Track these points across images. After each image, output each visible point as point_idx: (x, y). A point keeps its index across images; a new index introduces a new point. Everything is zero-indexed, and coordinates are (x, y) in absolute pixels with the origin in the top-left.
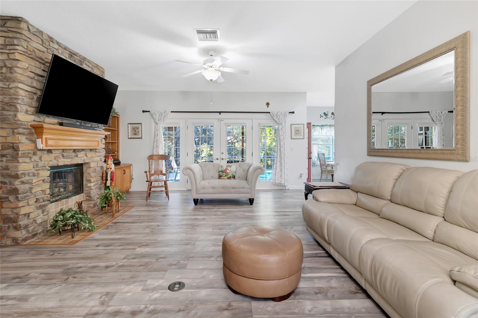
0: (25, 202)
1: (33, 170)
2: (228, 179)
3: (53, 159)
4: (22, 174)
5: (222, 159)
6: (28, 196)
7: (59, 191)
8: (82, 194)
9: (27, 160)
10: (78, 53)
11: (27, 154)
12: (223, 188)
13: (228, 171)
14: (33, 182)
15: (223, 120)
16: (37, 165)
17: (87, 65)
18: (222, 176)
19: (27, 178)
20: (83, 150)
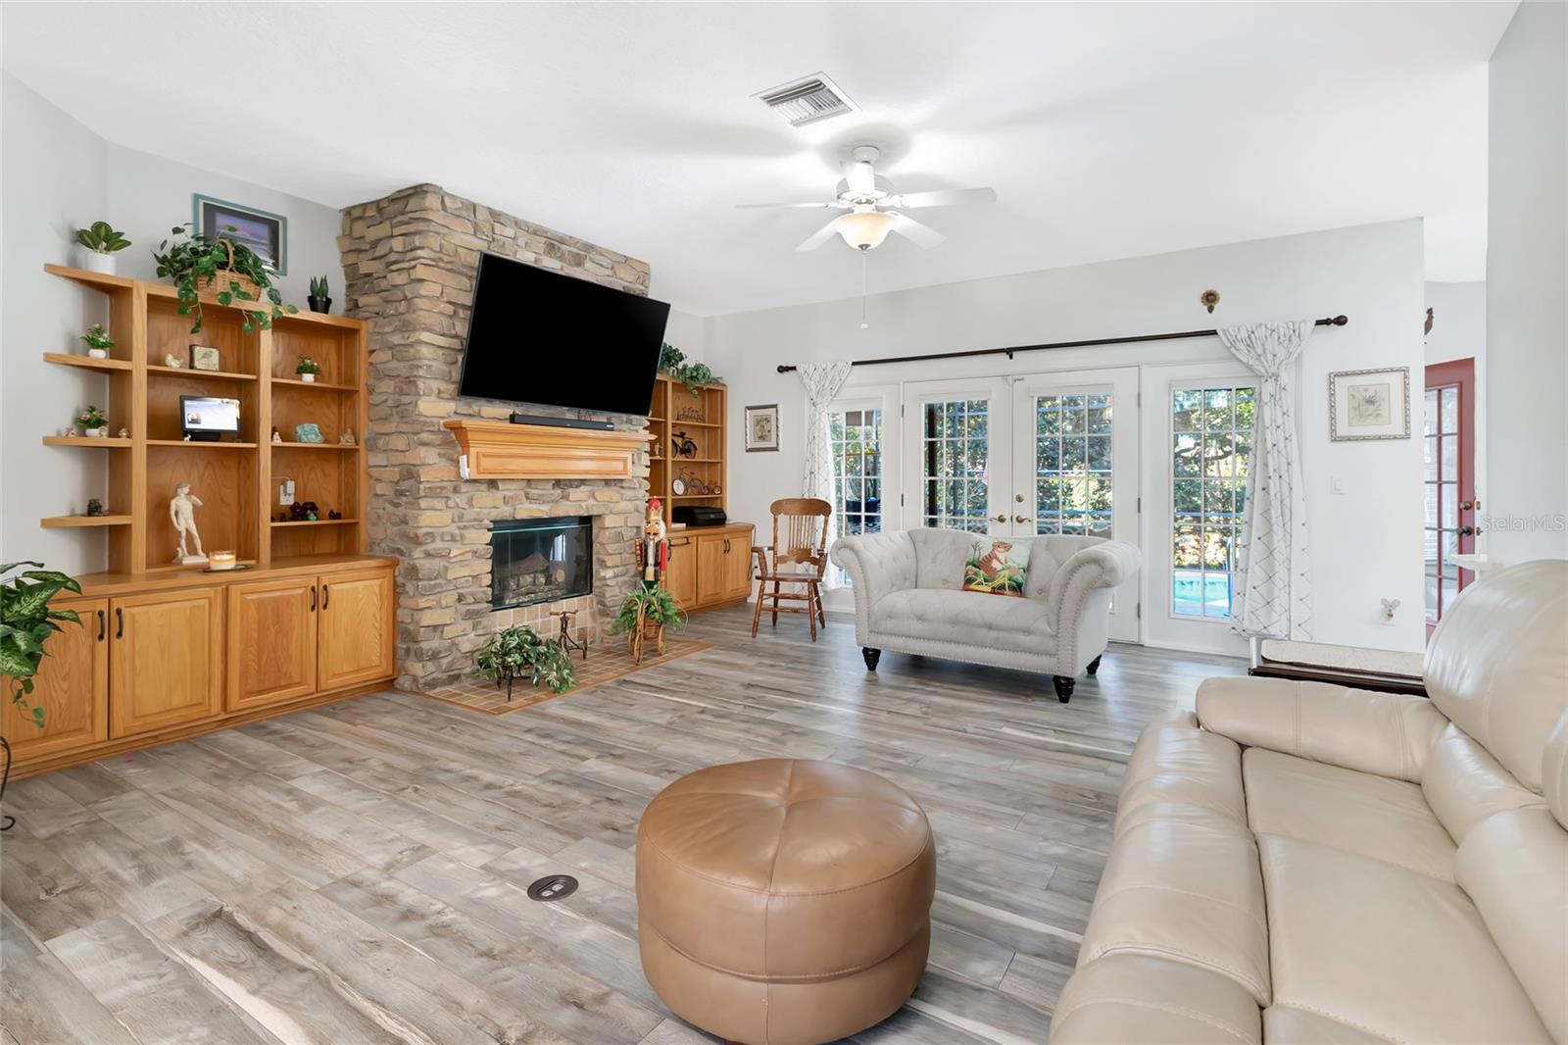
0: (433, 600)
1: (453, 528)
2: (995, 593)
3: (499, 503)
4: (427, 534)
5: (1020, 521)
6: (440, 585)
7: (534, 583)
8: (588, 596)
9: (438, 503)
10: (571, 237)
11: (438, 490)
12: (954, 622)
13: (995, 564)
14: (451, 555)
15: (1022, 379)
16: (461, 518)
17: (597, 264)
18: (974, 580)
19: (438, 545)
20: (583, 482)
